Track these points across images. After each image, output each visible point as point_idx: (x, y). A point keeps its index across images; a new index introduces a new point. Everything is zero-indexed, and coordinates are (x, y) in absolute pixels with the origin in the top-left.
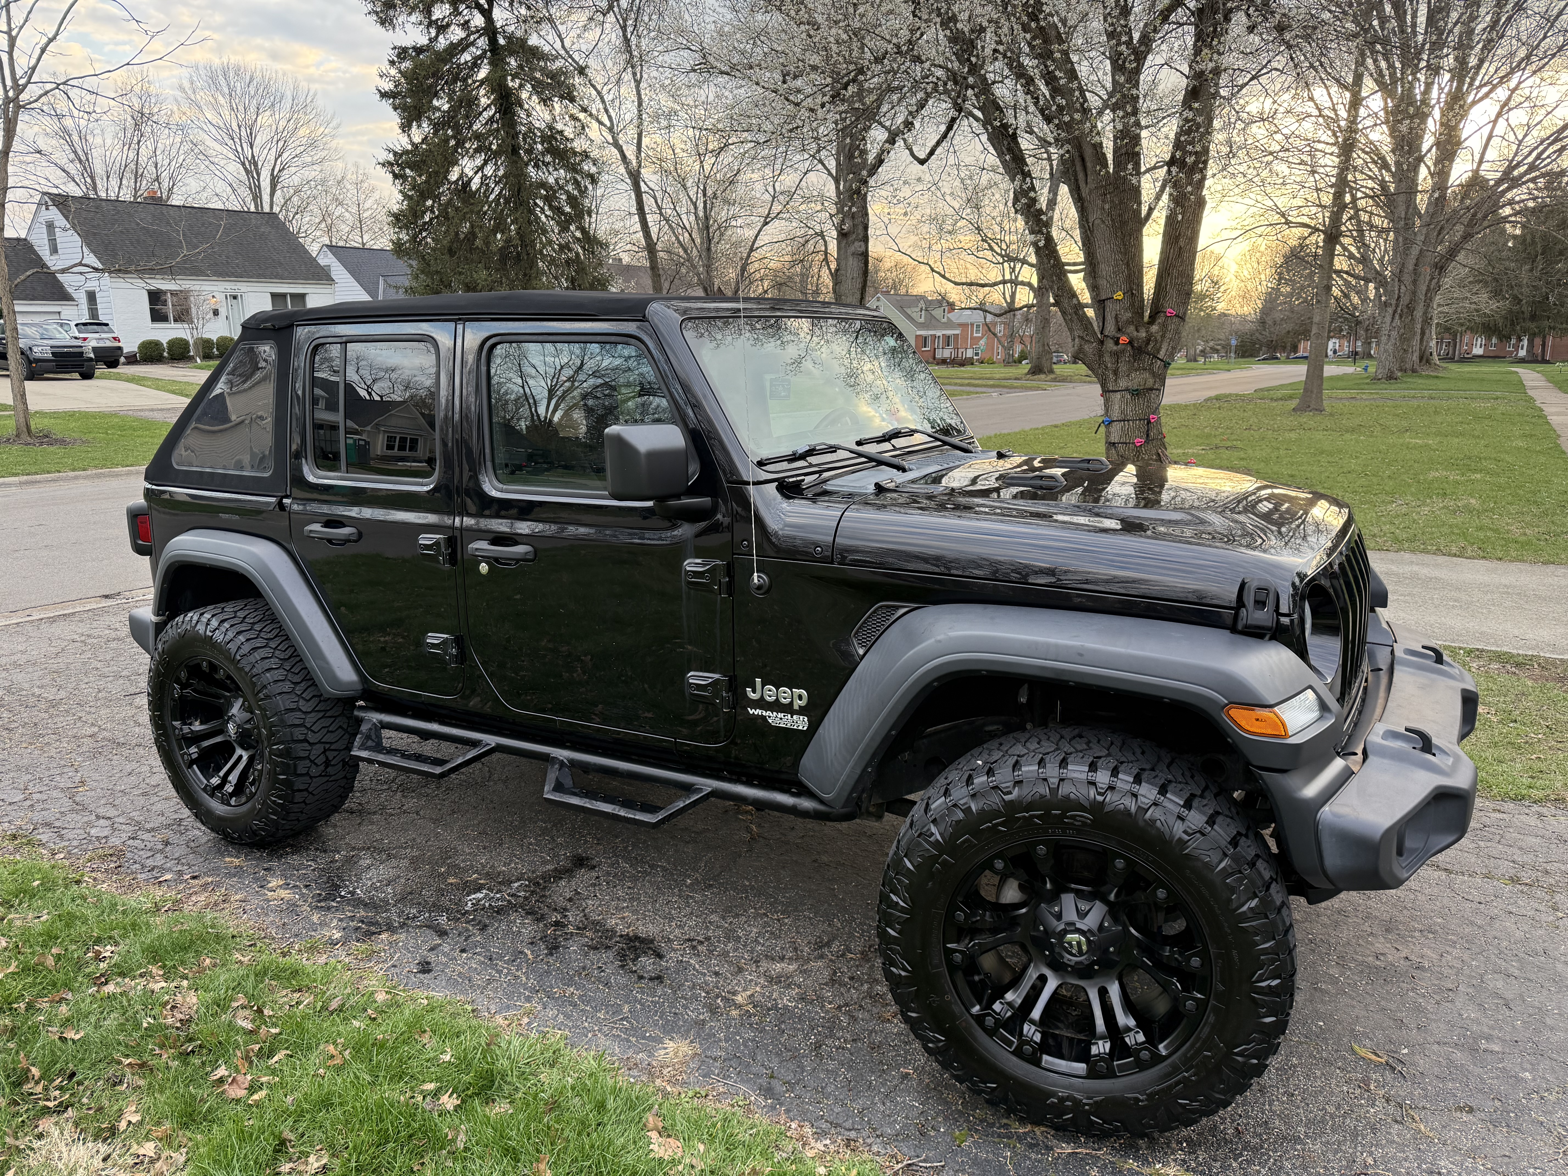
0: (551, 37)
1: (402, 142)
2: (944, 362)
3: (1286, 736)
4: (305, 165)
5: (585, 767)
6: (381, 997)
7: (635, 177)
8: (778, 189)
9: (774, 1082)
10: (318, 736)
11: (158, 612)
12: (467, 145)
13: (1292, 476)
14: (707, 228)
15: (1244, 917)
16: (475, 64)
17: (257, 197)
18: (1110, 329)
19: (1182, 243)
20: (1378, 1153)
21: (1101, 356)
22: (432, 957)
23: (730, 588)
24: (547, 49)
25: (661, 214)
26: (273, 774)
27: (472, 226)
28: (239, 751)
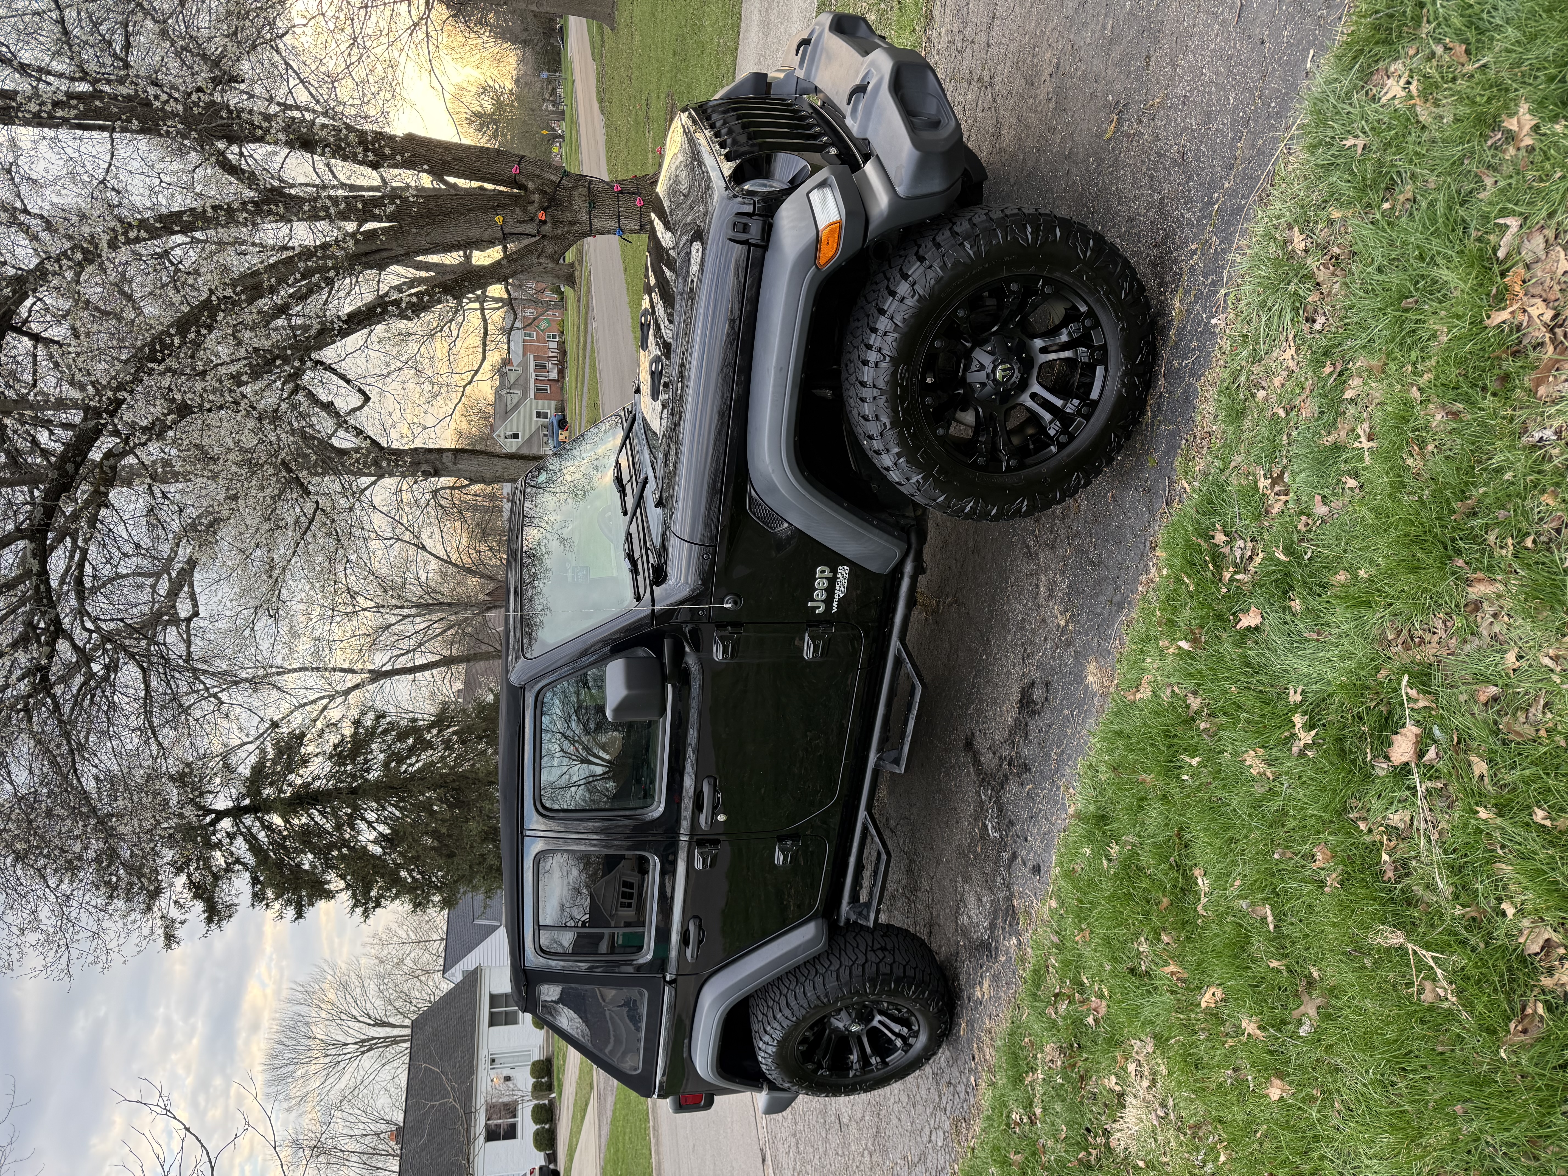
0: (242, 754)
1: (345, 898)
2: (561, 372)
3: (839, 222)
4: (365, 994)
5: (883, 741)
6: (1054, 904)
7: (377, 675)
8: (389, 535)
9: (1115, 600)
10: (860, 955)
11: (760, 1088)
12: (347, 836)
13: (674, 53)
14: (428, 605)
15: (978, 253)
16: (268, 827)
17: (395, 1041)
18: (530, 228)
19: (449, 158)
20: (1172, 141)
21: (557, 238)
22: (1030, 864)
23: (736, 625)
24: (253, 759)
25: (414, 650)
26: (890, 993)
27: (427, 833)
28: (875, 1023)
